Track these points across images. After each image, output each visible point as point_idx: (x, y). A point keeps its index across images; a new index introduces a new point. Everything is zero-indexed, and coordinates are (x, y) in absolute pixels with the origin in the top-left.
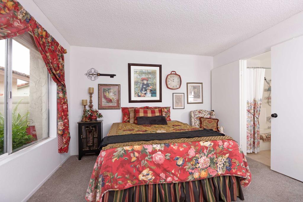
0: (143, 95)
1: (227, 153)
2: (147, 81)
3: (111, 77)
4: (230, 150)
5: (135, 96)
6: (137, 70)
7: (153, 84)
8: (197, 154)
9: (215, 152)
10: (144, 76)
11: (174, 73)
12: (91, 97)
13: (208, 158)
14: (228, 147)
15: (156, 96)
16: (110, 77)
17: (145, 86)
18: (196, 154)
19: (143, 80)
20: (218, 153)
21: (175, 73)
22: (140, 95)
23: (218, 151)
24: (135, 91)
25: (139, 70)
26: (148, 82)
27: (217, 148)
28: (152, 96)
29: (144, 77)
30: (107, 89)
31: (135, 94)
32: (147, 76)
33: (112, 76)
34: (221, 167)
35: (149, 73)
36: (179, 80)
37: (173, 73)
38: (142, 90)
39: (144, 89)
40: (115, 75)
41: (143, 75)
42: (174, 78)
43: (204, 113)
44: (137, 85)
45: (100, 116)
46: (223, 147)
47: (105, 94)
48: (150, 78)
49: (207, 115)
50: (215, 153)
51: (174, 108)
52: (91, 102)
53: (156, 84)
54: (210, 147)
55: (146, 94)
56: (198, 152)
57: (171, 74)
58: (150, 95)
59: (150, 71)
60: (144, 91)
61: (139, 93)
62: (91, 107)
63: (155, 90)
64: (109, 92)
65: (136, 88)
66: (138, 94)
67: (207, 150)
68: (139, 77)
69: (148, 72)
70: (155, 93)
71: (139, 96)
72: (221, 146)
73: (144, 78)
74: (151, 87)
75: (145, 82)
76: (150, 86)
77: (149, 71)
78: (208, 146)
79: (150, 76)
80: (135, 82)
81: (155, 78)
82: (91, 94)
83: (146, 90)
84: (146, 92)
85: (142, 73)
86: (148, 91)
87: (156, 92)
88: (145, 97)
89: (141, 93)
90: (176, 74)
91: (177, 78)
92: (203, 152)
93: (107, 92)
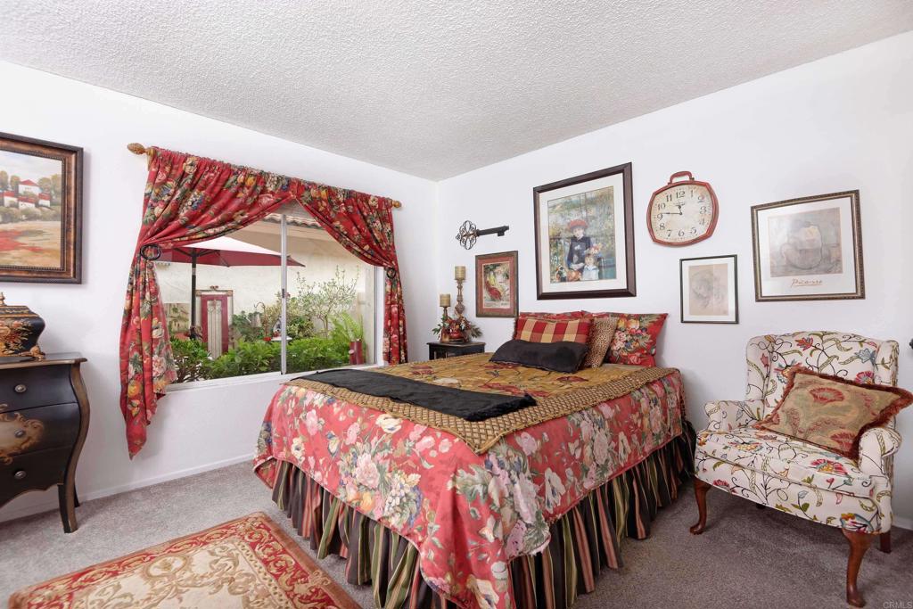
0: (574, 274)
1: (416, 472)
2: (585, 228)
3: (499, 235)
4: (426, 465)
5: (552, 280)
6: (556, 202)
7: (602, 235)
8: (360, 441)
9: (391, 452)
10: (575, 216)
11: (683, 180)
12: (460, 288)
13: (374, 461)
14: (425, 454)
15: (614, 277)
16: (496, 234)
17: (577, 247)
18: (358, 440)
19: (573, 227)
20: (396, 460)
21: (686, 178)
22: (565, 274)
23: (398, 454)
24: (552, 266)
25: (560, 201)
26: (589, 232)
27: (400, 443)
28: (600, 277)
29: (575, 219)
30: (491, 267)
31: (552, 274)
32: (584, 213)
33: (501, 231)
34: (393, 505)
35: (590, 202)
36: (708, 202)
37: (676, 180)
38: (570, 259)
39: (575, 257)
40: (507, 228)
41: (574, 212)
42: (682, 200)
43: (832, 351)
44: (556, 246)
45: (478, 333)
46: (414, 446)
47: (488, 279)
48: (594, 218)
49: (852, 359)
50: (389, 456)
51: (685, 319)
52: (460, 299)
53: (613, 236)
54: (388, 434)
55: (581, 270)
56: (362, 437)
57: (671, 186)
58: (595, 274)
59: (593, 195)
60: (577, 263)
61: (562, 268)
62: (460, 310)
63: (612, 255)
64: (494, 274)
65: (555, 254)
66: (560, 274)
67: (379, 438)
68: (561, 221)
69: (586, 200)
70: (610, 266)
71: (563, 280)
72: (410, 441)
73: (575, 221)
74: (596, 248)
75: (580, 234)
76: (594, 245)
77: (589, 196)
78: (386, 430)
79: (593, 211)
80: (551, 239)
81: (610, 214)
82: (460, 281)
83: (582, 260)
84: (581, 265)
85: (569, 205)
86: (590, 261)
87: (614, 261)
88: (579, 280)
89: (567, 270)
90: (692, 182)
91: (696, 196)
92: (369, 441)
93: (492, 273)
